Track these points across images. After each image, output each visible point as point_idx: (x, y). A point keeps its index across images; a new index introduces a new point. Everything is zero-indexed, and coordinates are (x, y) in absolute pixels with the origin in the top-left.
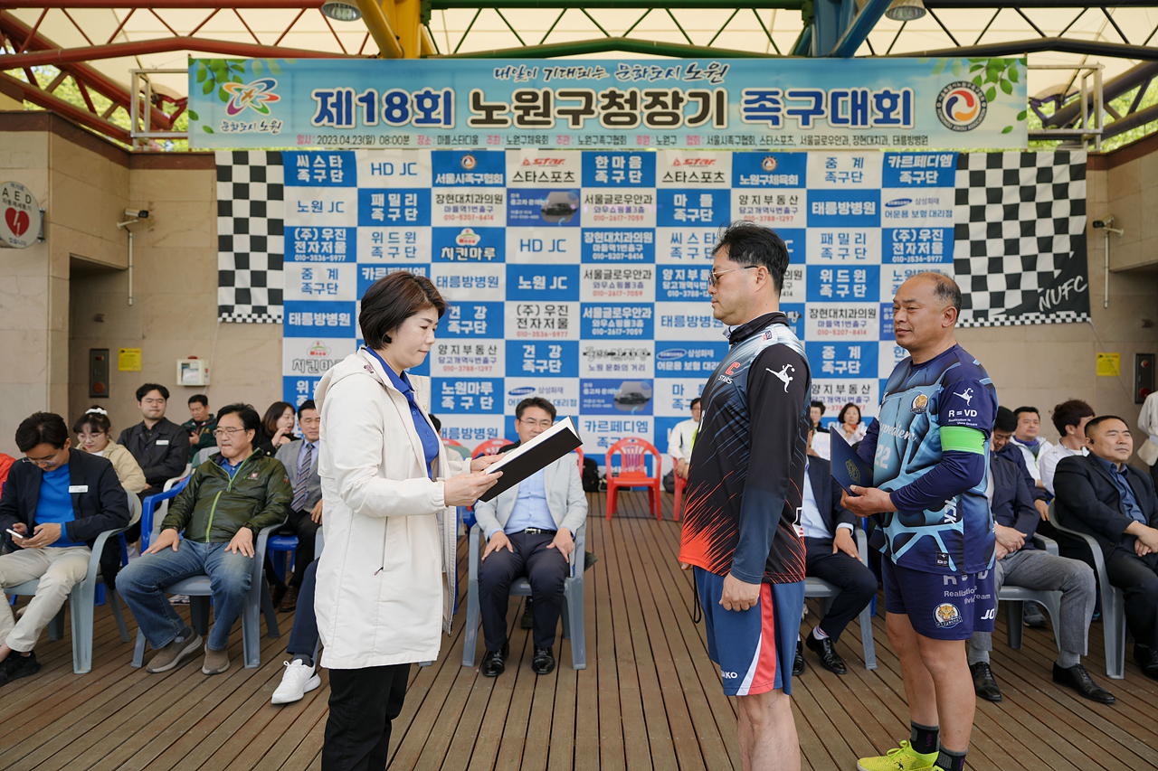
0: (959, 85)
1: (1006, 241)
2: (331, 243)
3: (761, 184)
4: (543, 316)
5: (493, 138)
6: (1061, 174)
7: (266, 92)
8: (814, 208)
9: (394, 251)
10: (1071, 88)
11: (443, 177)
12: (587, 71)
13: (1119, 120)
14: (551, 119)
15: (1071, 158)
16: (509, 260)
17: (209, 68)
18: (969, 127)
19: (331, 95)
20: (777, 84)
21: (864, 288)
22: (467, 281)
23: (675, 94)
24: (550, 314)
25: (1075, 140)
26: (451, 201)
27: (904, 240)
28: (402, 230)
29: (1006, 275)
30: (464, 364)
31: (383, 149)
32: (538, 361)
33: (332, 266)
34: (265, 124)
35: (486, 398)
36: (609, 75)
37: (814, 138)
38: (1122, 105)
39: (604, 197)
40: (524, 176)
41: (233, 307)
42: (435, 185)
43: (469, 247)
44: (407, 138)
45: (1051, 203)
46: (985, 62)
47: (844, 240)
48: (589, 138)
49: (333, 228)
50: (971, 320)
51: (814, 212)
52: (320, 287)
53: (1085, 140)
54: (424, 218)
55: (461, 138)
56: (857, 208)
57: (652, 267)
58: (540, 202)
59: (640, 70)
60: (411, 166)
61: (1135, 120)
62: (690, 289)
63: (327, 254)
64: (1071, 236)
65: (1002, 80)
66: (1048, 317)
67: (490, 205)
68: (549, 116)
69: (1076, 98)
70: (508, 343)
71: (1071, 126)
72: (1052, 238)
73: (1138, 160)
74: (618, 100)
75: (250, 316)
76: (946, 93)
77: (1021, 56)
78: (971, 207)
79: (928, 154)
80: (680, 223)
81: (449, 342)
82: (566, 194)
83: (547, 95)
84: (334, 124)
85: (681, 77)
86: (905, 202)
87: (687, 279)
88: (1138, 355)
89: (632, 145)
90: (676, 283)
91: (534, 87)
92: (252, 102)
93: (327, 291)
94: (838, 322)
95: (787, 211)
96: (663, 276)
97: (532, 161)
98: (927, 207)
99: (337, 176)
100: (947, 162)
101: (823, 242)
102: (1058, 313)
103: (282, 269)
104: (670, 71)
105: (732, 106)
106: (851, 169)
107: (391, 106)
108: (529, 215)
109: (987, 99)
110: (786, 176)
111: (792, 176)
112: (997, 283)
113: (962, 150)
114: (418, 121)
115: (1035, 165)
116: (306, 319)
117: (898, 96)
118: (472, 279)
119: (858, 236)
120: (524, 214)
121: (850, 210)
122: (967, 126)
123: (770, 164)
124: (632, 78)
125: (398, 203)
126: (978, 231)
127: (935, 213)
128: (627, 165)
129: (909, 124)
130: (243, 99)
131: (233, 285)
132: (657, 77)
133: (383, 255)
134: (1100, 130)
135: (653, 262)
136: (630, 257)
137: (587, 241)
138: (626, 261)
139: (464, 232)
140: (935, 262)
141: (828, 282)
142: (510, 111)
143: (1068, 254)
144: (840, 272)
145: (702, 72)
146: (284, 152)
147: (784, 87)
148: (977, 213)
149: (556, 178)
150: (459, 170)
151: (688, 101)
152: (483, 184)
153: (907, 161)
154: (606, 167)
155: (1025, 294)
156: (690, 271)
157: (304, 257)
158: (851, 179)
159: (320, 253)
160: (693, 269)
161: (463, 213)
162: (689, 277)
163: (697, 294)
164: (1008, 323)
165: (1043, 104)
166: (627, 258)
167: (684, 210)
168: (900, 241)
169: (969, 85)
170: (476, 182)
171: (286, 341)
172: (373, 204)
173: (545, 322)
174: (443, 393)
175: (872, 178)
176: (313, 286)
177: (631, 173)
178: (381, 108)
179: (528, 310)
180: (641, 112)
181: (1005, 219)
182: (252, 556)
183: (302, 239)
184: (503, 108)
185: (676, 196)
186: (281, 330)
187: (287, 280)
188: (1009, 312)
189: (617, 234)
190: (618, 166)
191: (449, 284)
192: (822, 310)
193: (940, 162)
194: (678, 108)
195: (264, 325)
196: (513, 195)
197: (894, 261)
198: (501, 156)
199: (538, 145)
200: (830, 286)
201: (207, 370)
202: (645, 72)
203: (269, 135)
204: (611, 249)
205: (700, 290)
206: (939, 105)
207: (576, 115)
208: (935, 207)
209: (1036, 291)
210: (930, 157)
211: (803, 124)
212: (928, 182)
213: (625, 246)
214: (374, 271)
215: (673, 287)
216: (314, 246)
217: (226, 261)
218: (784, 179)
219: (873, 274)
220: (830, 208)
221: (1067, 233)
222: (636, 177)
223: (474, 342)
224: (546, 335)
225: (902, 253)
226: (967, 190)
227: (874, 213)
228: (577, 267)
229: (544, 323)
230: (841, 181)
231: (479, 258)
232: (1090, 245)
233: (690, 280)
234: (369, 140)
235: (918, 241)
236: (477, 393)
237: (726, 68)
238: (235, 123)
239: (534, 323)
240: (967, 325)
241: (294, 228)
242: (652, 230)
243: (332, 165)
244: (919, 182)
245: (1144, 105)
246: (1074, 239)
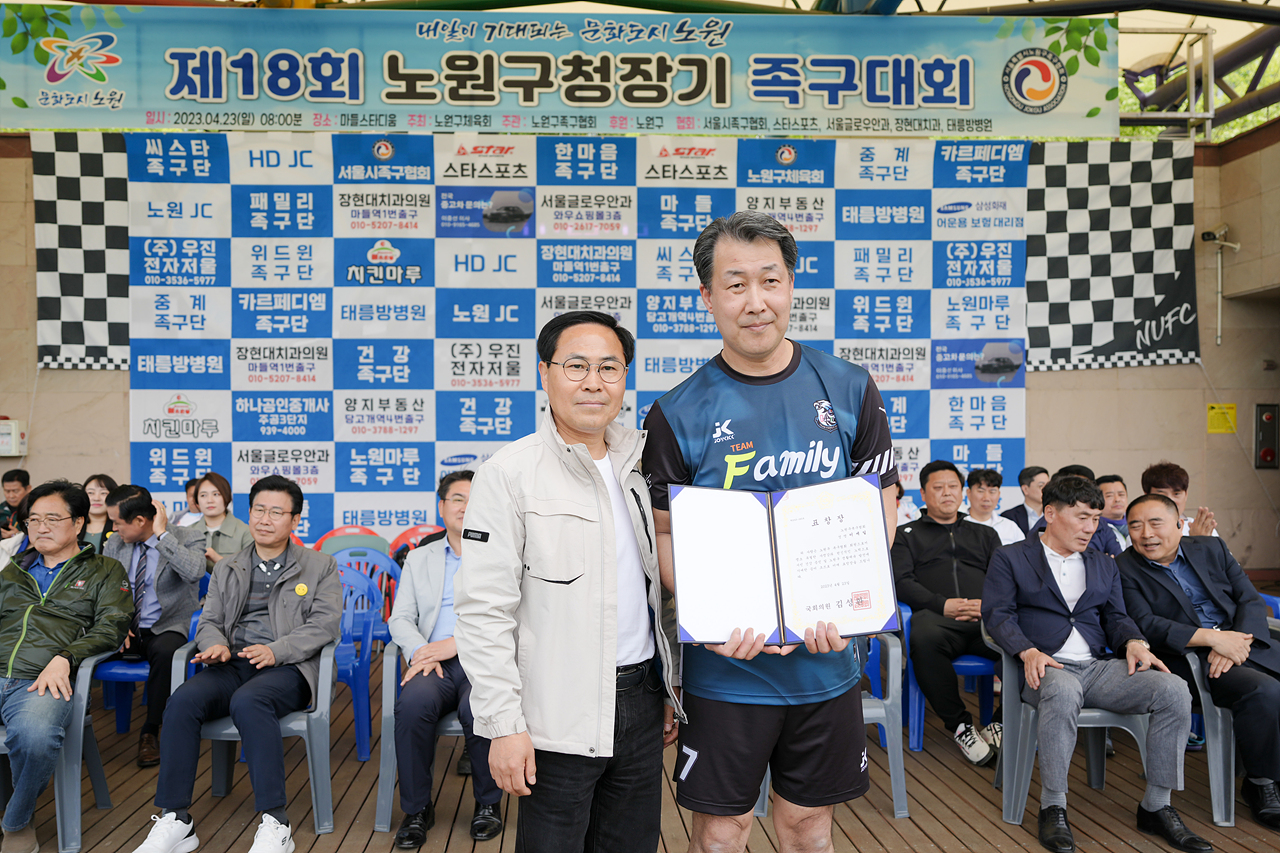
0: (1032, 53)
1: (1093, 258)
2: (195, 260)
3: (775, 181)
4: (487, 358)
5: (417, 119)
6: (1162, 171)
7: (101, 51)
8: (845, 214)
9: (282, 271)
10: (1176, 58)
11: (349, 171)
12: (543, 29)
13: (1235, 101)
14: (495, 93)
15: (1175, 150)
16: (440, 283)
17: (20, 17)
18: (1045, 109)
19: (193, 56)
20: (795, 49)
21: (910, 320)
22: (383, 312)
23: (661, 61)
24: (496, 355)
25: (1181, 126)
26: (360, 203)
27: (962, 257)
28: (293, 243)
29: (1093, 303)
30: (381, 424)
31: (266, 132)
32: (481, 420)
33: (197, 291)
34: (99, 96)
35: (410, 470)
36: (572, 34)
37: (845, 121)
38: (1239, 81)
39: (567, 198)
40: (459, 169)
41: (59, 347)
42: (337, 181)
43: (385, 266)
44: (298, 117)
45: (1150, 208)
46: (1064, 23)
47: (884, 256)
48: (546, 118)
49: (198, 240)
50: (1049, 362)
51: (845, 220)
52: (181, 320)
53: (1192, 127)
54: (323, 227)
55: (373, 118)
56: (901, 215)
57: (632, 293)
58: (481, 205)
59: (614, 28)
60: (305, 155)
61: (1257, 100)
62: (682, 322)
63: (190, 276)
64: (1176, 252)
65: (1087, 48)
66: (1146, 357)
67: (413, 208)
68: (492, 90)
69: (1182, 71)
70: (439, 394)
71: (1176, 108)
72: (1152, 253)
73: (1258, 153)
74: (585, 68)
75: (82, 360)
76: (1015, 64)
77: (1110, 16)
78: (1049, 213)
79: (993, 143)
80: (668, 234)
81: (360, 395)
82: (516, 193)
83: (488, 60)
84: (197, 97)
85: (668, 39)
86: (963, 207)
87: (679, 309)
88: (1258, 406)
89: (603, 128)
90: (664, 314)
91: (471, 49)
92: (81, 65)
93: (190, 325)
94: (877, 366)
95: (810, 218)
96: (647, 304)
97: (469, 149)
98: (991, 214)
99: (202, 168)
100: (1017, 154)
101: (856, 260)
102: (1159, 352)
103: (127, 296)
104: (654, 29)
105: (735, 77)
106: (893, 163)
107: (277, 74)
108: (466, 222)
109: (1067, 71)
110: (808, 172)
111: (816, 172)
112: (1081, 312)
113: (1036, 138)
114: (313, 94)
115: (1128, 160)
116: (162, 364)
117: (953, 67)
118: (389, 309)
119: (902, 252)
120: (459, 221)
121: (892, 217)
122: (1042, 107)
123: (788, 156)
124: (603, 39)
125: (287, 206)
126: (1057, 244)
127: (1001, 221)
128: (597, 155)
129: (968, 103)
130: (69, 60)
131: (59, 318)
132: (637, 37)
133: (268, 277)
134: (1211, 114)
135: (633, 285)
136: (603, 278)
137: (544, 257)
138: (597, 284)
139: (378, 245)
140: (1001, 286)
141: (863, 312)
142: (439, 81)
143: (1173, 274)
144: (878, 299)
145: (697, 32)
146: (128, 134)
147: (805, 52)
148: (1057, 222)
149: (503, 172)
150: (371, 161)
151: (678, 70)
152: (403, 181)
153: (965, 153)
154: (569, 158)
155: (1117, 326)
156: (682, 299)
157: (158, 280)
158: (893, 176)
159: (180, 273)
160: (686, 296)
161: (376, 219)
162: (681, 306)
163: (691, 329)
164: (1095, 365)
165: (1140, 78)
166: (599, 280)
167: (674, 216)
168: (956, 258)
169: (1045, 54)
170: (393, 178)
171: (136, 395)
172: (252, 206)
173: (490, 366)
174: (352, 463)
175: (920, 175)
176: (171, 319)
177: (603, 166)
178: (262, 76)
179: (466, 351)
180: (616, 84)
181: (1092, 229)
182: (68, 699)
183: (155, 255)
184: (429, 78)
185: (663, 198)
186: (126, 378)
187: (136, 310)
188: (1097, 351)
189: (585, 248)
190: (585, 157)
191: (358, 316)
192: (856, 349)
193: (1007, 155)
194: (665, 80)
195: (103, 372)
196: (444, 195)
197: (949, 285)
198: (428, 141)
199: (477, 128)
200: (867, 317)
201: (23, 435)
202: (621, 31)
203: (106, 109)
204: (577, 268)
205: (696, 324)
206: (1006, 79)
207: (528, 88)
208: (1001, 214)
209: (1133, 323)
210: (995, 148)
211: (830, 102)
212: (993, 180)
213: (596, 265)
214: (256, 298)
215: (660, 320)
216: (172, 264)
217: (48, 285)
218: (805, 175)
219: (921, 300)
220: (866, 215)
221: (1171, 248)
222: (609, 171)
223: (392, 395)
224: (491, 384)
225: (959, 274)
226: (1043, 191)
227: (922, 221)
228: (532, 292)
229: (487, 367)
230: (881, 178)
231: (399, 281)
232: (1199, 264)
233: (682, 310)
234: (246, 119)
235: (979, 258)
236: (399, 463)
237: (728, 26)
238: (58, 94)
239: (474, 368)
240: (1043, 368)
241: (144, 239)
242: (632, 243)
243: (195, 153)
244: (980, 180)
245: (1267, 81)
246: (1179, 254)
